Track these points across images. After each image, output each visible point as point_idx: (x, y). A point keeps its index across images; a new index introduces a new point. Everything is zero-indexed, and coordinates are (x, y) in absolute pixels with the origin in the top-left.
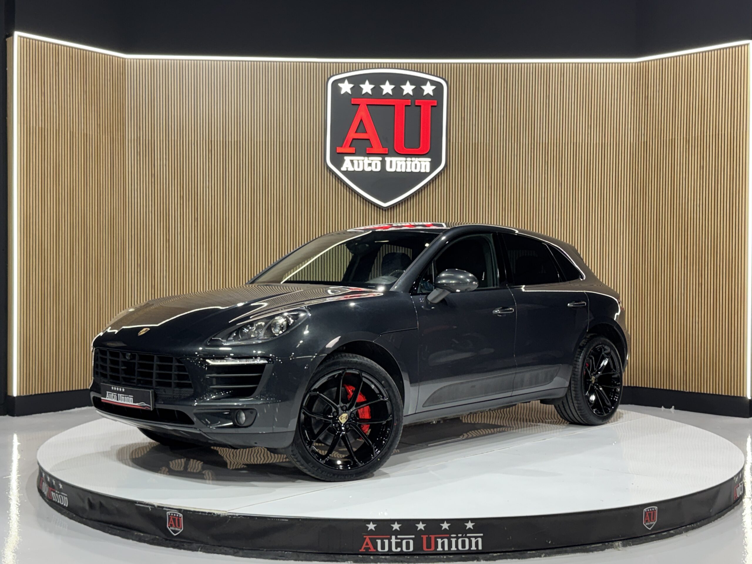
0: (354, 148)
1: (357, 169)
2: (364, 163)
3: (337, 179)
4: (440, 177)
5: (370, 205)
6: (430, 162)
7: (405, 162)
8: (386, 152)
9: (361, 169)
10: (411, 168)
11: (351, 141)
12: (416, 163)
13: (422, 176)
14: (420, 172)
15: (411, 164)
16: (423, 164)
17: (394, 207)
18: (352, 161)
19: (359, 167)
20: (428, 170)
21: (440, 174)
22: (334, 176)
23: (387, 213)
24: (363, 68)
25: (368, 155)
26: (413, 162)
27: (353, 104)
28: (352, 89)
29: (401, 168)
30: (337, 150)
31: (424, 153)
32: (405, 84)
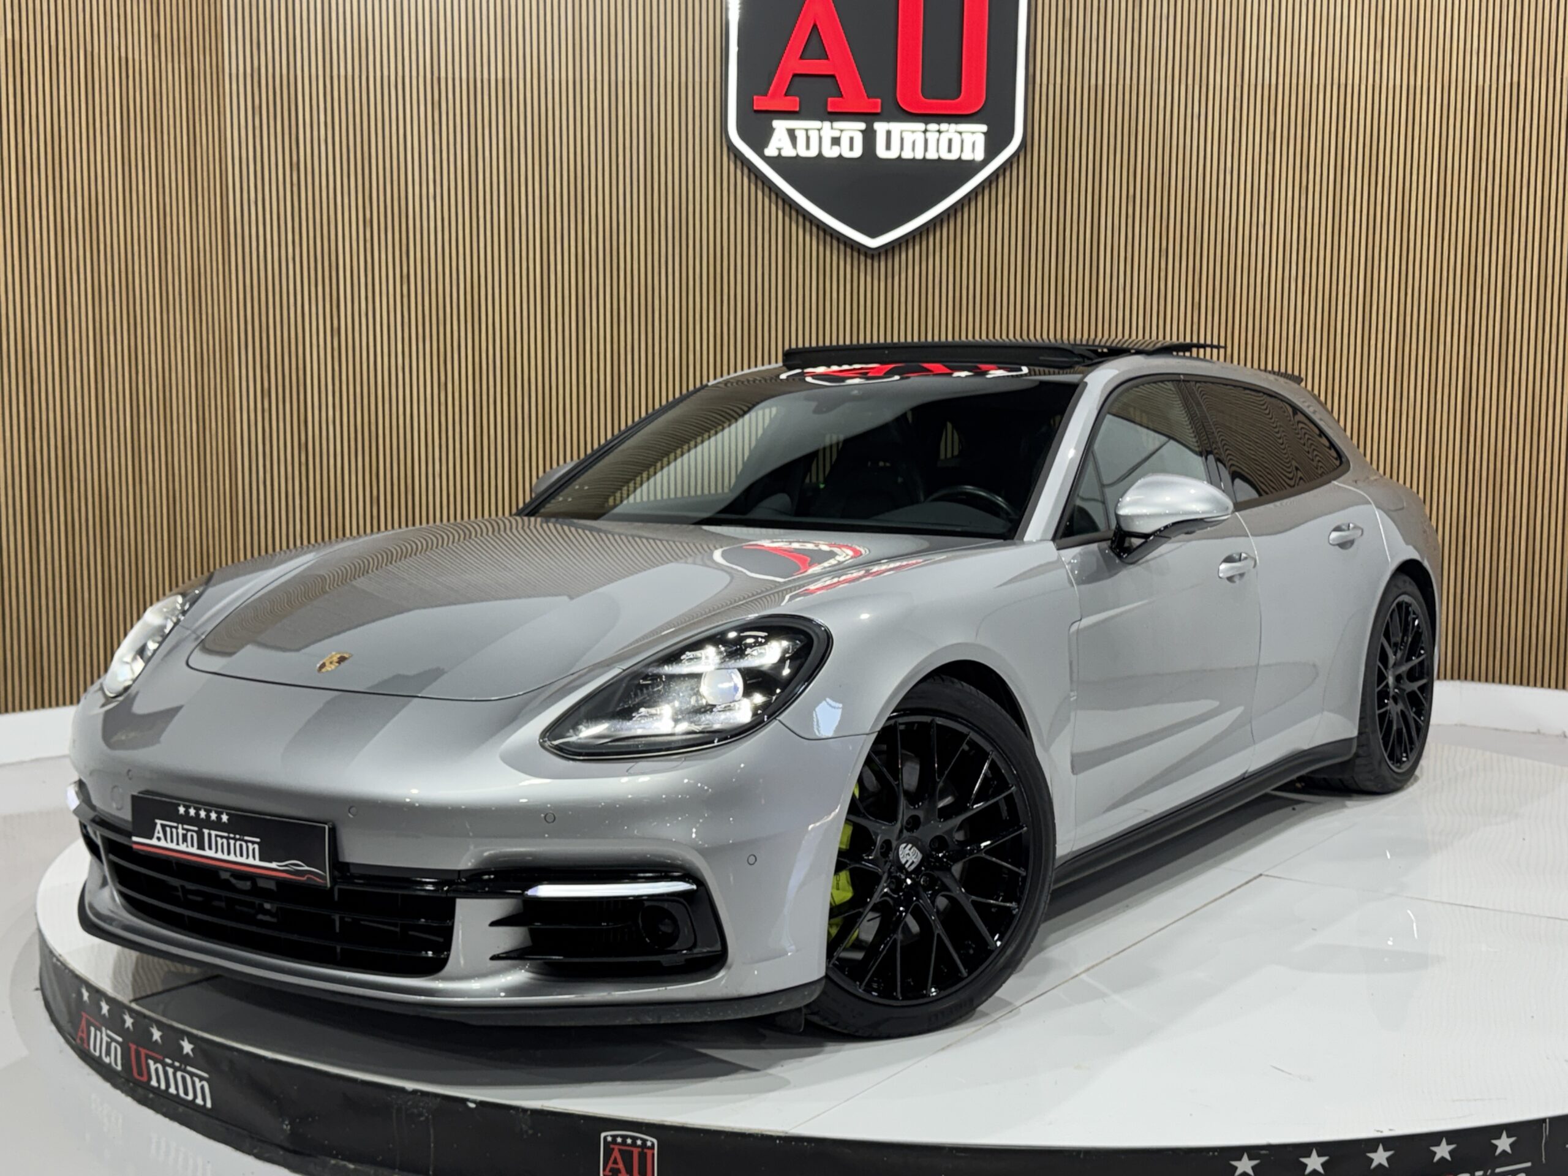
0: (798, 99)
1: (803, 152)
2: (820, 138)
3: (753, 177)
4: (1008, 174)
5: (835, 243)
6: (984, 133)
7: (922, 135)
8: (876, 107)
9: (813, 153)
10: (938, 151)
11: (788, 83)
12: (950, 137)
13: (966, 169)
14: (960, 159)
15: (938, 140)
16: (968, 139)
17: (893, 248)
18: (791, 133)
19: (808, 147)
20: (979, 155)
21: (1008, 166)
22: (746, 171)
23: (876, 265)
25: (832, 117)
26: (943, 135)
29: (913, 150)
30: (754, 102)
31: (971, 112)
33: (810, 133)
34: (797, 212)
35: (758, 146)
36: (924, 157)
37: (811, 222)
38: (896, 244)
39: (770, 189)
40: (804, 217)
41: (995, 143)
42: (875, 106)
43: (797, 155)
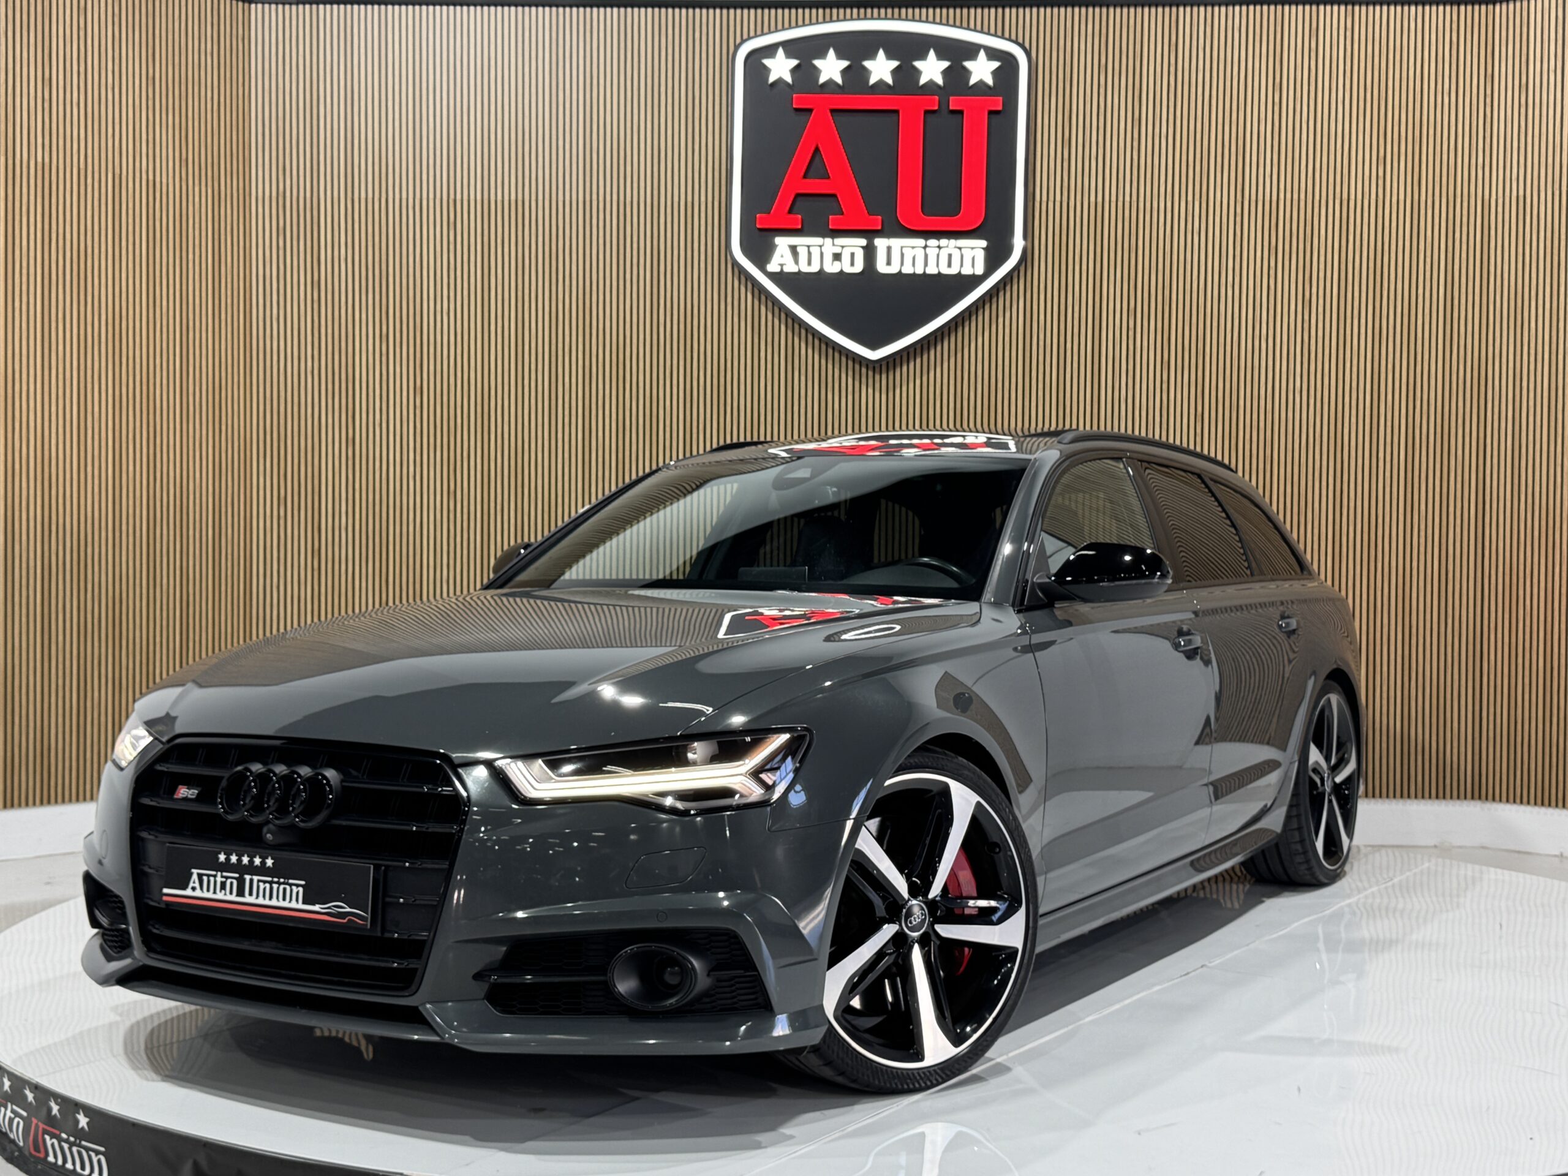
0: (800, 216)
1: (805, 269)
2: (822, 254)
3: (757, 293)
4: (1008, 288)
5: (837, 355)
6: (983, 248)
7: (923, 250)
8: (878, 224)
9: (815, 268)
10: (938, 266)
11: (792, 199)
12: (950, 252)
13: (964, 283)
14: (960, 272)
15: (938, 255)
16: (968, 255)
17: (894, 360)
18: (793, 249)
19: (809, 263)
20: (979, 270)
22: (750, 287)
23: (877, 377)
24: (821, 19)
25: (834, 233)
26: (942, 250)
27: (797, 110)
28: (794, 71)
29: (914, 265)
30: (757, 220)
31: (970, 228)
32: (923, 56)
33: (811, 249)
34: (801, 326)
35: (761, 261)
36: (924, 272)
37: (813, 336)
38: (898, 356)
39: (773, 304)
41: (994, 259)
42: (875, 222)
43: (799, 270)
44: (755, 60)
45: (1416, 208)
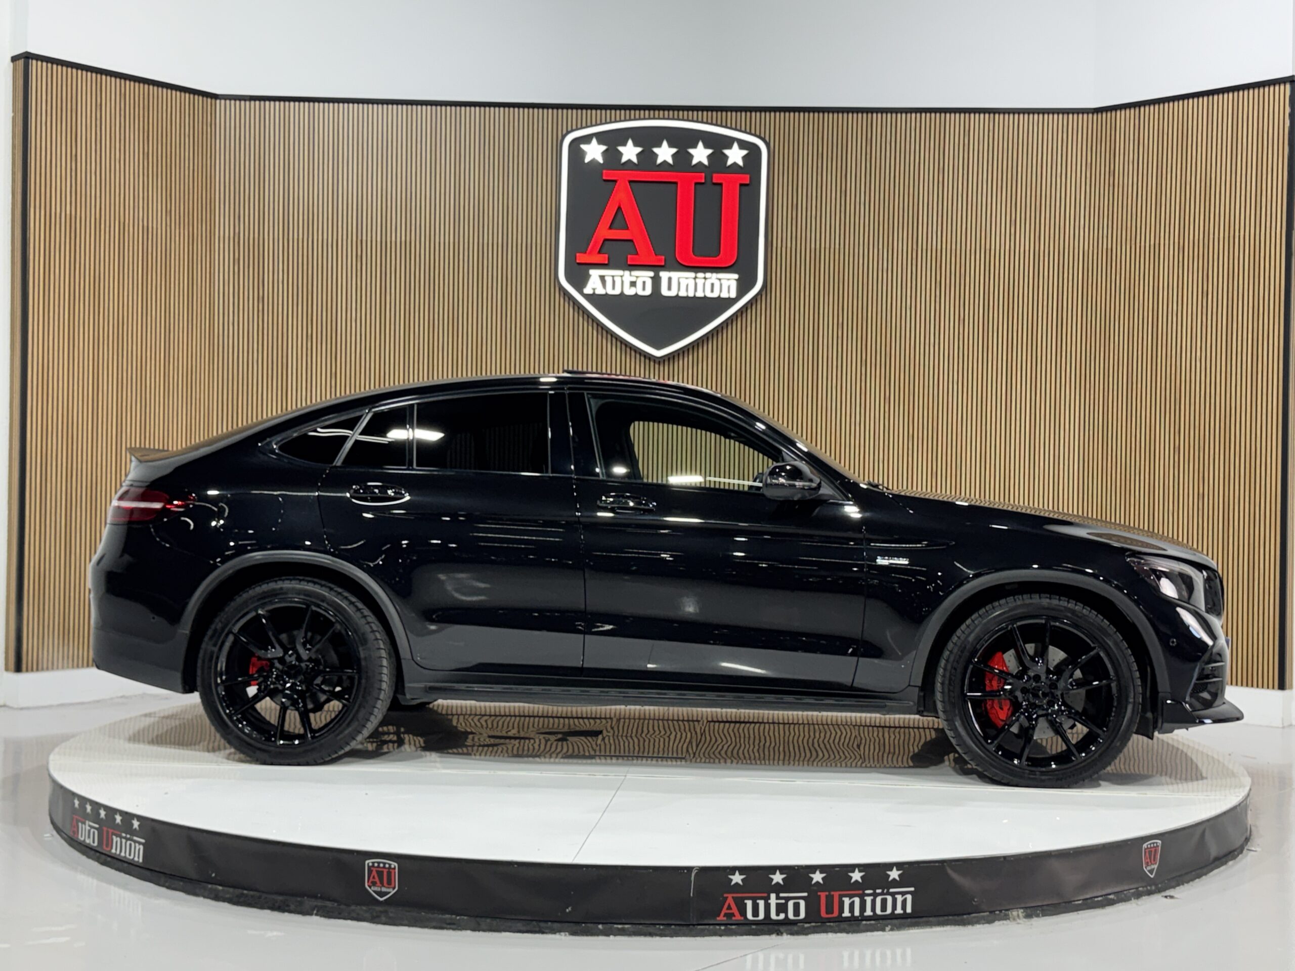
0: (607, 256)
1: (610, 291)
2: (622, 282)
3: (576, 308)
4: (754, 307)
5: (633, 353)
6: (736, 280)
7: (693, 281)
8: (662, 262)
9: (617, 291)
10: (704, 291)
11: (601, 243)
12: (712, 282)
13: (723, 304)
14: (719, 296)
15: (704, 284)
16: (725, 284)
17: (673, 357)
18: (602, 278)
19: (614, 288)
20: (733, 294)
21: (754, 302)
22: (571, 303)
23: (661, 367)
24: (623, 118)
25: (631, 268)
26: (707, 281)
27: (605, 180)
28: (604, 153)
29: (687, 290)
30: (578, 258)
31: (727, 265)
32: (695, 146)
33: (616, 278)
34: (607, 332)
35: (580, 287)
36: (695, 296)
37: (616, 339)
38: (676, 354)
39: (588, 317)
40: (612, 336)
41: (743, 288)
42: (660, 260)
43: (606, 294)
44: (576, 147)
45: (1037, 256)
